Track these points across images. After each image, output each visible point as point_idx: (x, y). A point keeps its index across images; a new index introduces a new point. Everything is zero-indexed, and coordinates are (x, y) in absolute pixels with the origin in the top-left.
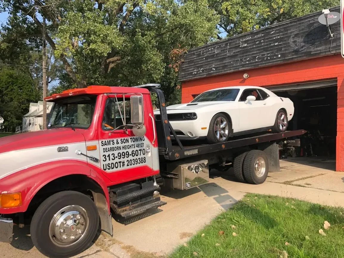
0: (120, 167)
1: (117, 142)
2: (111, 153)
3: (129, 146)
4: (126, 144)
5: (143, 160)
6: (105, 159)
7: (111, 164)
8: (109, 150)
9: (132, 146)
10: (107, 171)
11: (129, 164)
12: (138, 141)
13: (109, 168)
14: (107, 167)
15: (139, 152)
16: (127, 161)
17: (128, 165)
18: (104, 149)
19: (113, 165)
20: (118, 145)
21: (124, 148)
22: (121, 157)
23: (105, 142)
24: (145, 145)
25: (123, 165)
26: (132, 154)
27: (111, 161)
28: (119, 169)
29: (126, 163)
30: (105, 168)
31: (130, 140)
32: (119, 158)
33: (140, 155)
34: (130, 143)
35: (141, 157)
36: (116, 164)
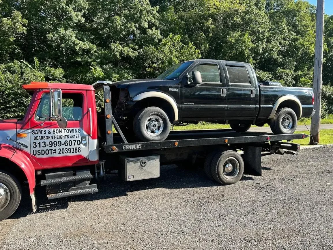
0: (51, 154)
1: (49, 132)
2: (42, 141)
3: (62, 136)
4: (59, 134)
5: (78, 150)
6: (35, 146)
7: (41, 151)
8: (40, 139)
9: (65, 136)
10: (37, 156)
11: (61, 152)
12: (72, 132)
13: (39, 154)
14: (37, 153)
15: (73, 142)
16: (59, 150)
17: (59, 153)
18: (34, 137)
19: (43, 151)
20: (50, 135)
21: (56, 137)
22: (52, 146)
23: (36, 131)
24: (80, 137)
25: (54, 153)
26: (65, 143)
27: (42, 148)
28: (50, 156)
29: (58, 151)
30: (35, 154)
31: (63, 131)
32: (50, 146)
33: (74, 145)
34: (63, 134)
35: (74, 147)
36: (47, 151)
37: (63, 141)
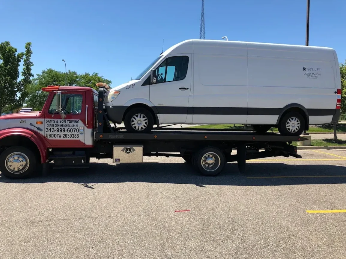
0: (58, 137)
1: (57, 121)
2: (52, 128)
3: (66, 125)
4: (64, 124)
5: (77, 136)
6: (47, 131)
8: (51, 126)
9: (68, 125)
10: (49, 138)
11: (65, 136)
12: (73, 123)
14: (49, 136)
15: (73, 130)
17: (63, 137)
18: (47, 124)
19: (52, 135)
20: (58, 124)
21: (61, 125)
22: (59, 131)
23: (49, 120)
24: (79, 126)
25: (60, 136)
26: (68, 130)
27: (52, 133)
29: (62, 136)
30: (47, 136)
31: (67, 121)
32: (57, 132)
33: (74, 132)
34: (67, 123)
35: (74, 134)
36: (55, 135)
37: (66, 128)
